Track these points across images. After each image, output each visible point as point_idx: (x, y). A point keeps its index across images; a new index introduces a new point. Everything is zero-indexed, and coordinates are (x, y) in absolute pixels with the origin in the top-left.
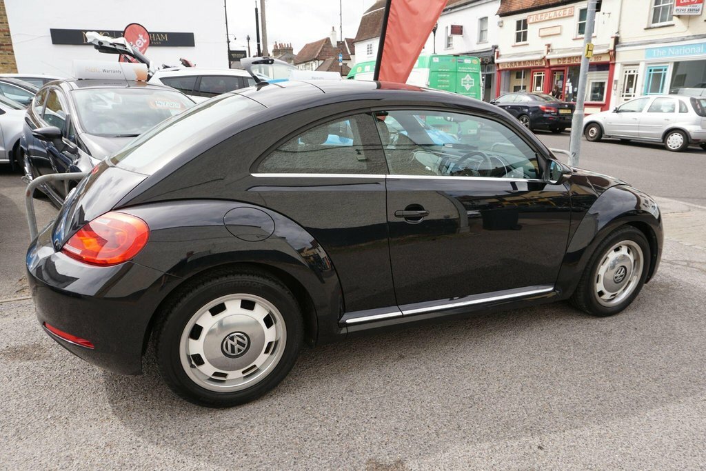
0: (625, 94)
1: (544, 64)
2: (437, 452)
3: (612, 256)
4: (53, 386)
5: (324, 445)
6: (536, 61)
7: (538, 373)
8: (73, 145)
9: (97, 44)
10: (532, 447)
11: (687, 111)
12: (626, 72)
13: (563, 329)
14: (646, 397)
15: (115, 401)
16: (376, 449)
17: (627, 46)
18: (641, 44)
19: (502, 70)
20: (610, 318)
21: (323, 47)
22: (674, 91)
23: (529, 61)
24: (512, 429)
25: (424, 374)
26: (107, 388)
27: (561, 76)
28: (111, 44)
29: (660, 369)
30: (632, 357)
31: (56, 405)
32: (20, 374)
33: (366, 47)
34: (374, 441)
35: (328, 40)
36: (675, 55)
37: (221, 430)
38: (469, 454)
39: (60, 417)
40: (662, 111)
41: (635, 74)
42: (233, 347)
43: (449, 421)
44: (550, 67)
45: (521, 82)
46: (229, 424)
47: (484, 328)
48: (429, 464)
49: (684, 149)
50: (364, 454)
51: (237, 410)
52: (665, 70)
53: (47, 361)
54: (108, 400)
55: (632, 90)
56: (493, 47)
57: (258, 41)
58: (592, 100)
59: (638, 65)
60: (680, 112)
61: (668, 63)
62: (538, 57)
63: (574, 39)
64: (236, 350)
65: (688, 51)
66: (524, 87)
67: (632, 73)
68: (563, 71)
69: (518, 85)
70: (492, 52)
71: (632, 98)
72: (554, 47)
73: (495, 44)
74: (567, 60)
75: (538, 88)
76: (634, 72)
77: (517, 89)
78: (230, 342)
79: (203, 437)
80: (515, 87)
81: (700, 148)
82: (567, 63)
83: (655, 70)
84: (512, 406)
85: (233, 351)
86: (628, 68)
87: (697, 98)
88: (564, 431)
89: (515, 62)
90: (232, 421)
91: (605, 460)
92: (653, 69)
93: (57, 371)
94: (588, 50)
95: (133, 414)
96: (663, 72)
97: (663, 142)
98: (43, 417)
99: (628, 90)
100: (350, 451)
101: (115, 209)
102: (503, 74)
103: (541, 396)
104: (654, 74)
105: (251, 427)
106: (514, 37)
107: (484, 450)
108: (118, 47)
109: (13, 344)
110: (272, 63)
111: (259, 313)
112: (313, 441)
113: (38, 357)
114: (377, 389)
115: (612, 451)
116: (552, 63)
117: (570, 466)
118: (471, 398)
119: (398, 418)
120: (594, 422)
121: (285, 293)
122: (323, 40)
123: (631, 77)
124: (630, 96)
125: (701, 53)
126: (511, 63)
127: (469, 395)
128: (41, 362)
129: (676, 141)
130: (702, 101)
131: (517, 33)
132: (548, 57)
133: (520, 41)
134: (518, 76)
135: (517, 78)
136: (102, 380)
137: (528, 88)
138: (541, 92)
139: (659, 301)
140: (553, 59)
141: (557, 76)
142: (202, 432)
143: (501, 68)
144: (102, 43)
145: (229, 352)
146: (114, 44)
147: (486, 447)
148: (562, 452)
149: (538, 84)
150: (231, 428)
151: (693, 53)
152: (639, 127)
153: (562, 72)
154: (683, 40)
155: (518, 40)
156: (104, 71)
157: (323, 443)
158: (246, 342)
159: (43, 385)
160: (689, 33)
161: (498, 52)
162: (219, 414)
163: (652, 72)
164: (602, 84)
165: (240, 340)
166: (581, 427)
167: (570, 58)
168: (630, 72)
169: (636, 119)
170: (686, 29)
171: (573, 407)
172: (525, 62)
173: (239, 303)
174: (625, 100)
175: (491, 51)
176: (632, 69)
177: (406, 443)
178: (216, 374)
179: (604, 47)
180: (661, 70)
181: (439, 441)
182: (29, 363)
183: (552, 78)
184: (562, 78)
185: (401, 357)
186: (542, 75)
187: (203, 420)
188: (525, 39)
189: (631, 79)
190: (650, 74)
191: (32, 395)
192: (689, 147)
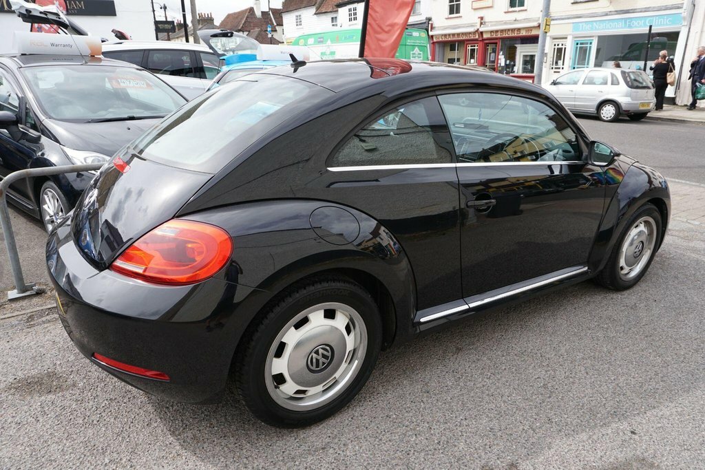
0: (554, 66)
1: (477, 37)
2: (542, 449)
3: (634, 232)
4: (95, 422)
5: (429, 456)
6: (470, 33)
7: (593, 354)
8: (33, 133)
9: (25, 12)
10: (626, 432)
11: (618, 84)
12: (555, 45)
13: (592, 306)
14: (697, 369)
15: (177, 433)
16: (483, 454)
17: (556, 19)
18: (568, 18)
19: (437, 42)
20: (628, 292)
21: (247, 17)
22: (598, 64)
23: (463, 34)
24: (599, 415)
25: (489, 366)
26: (161, 418)
27: (493, 49)
28: (41, 13)
29: (696, 339)
30: (666, 329)
31: (109, 445)
32: (48, 412)
33: (295, 18)
34: (477, 445)
35: (251, 10)
36: (599, 29)
37: (313, 453)
38: (573, 447)
39: (121, 459)
40: (594, 84)
41: (563, 47)
42: (317, 361)
43: (538, 415)
44: (483, 40)
45: (455, 55)
46: (319, 444)
47: (521, 311)
48: (541, 463)
49: (615, 120)
50: (474, 461)
51: (321, 427)
52: (591, 43)
53: (73, 392)
54: (168, 432)
55: (560, 62)
56: (426, 19)
57: (184, 10)
58: (524, 72)
59: (566, 38)
60: (612, 84)
61: (593, 36)
62: (472, 30)
63: (505, 12)
64: (321, 364)
65: (610, 25)
66: (458, 60)
67: (560, 46)
68: (496, 43)
69: (453, 57)
70: (426, 25)
71: (561, 70)
72: (486, 19)
73: (429, 16)
74: (499, 33)
75: (472, 61)
76: (562, 45)
77: (451, 61)
78: (314, 355)
79: (297, 463)
80: (449, 59)
81: (628, 118)
82: (499, 36)
83: (581, 44)
84: (587, 392)
85: (317, 366)
86: (557, 42)
87: (627, 71)
88: (645, 413)
89: (449, 35)
90: (320, 441)
91: (695, 439)
92: (579, 42)
93: (91, 403)
94: (546, 25)
95: (205, 445)
96: (589, 45)
97: (597, 113)
98: (99, 462)
99: (557, 63)
100: (459, 460)
101: (179, 215)
102: (437, 46)
103: (607, 378)
104: (580, 47)
105: (344, 445)
106: (447, 9)
107: (584, 441)
108: (50, 17)
109: (20, 375)
110: (231, 36)
111: (340, 322)
112: (416, 453)
113: (60, 388)
114: (452, 387)
115: (697, 429)
116: (485, 36)
117: (668, 449)
118: (545, 386)
119: (487, 416)
120: (667, 400)
121: (368, 297)
122: (246, 10)
123: (560, 50)
124: (559, 68)
125: (622, 28)
126: (445, 35)
127: (542, 384)
128: (67, 394)
129: (608, 112)
130: (630, 74)
131: (450, 5)
132: (481, 30)
133: (453, 13)
134: (452, 49)
135: (451, 50)
136: (150, 408)
137: (462, 61)
138: (475, 64)
139: (661, 271)
140: (486, 32)
141: (490, 48)
142: (293, 458)
143: (435, 40)
144: (30, 12)
145: (314, 368)
146: (45, 13)
147: (585, 438)
148: (654, 434)
149: (472, 57)
150: (323, 448)
151: (615, 28)
152: (575, 99)
153: (494, 45)
154: (607, 15)
155: (451, 12)
156: (52, 45)
157: (428, 454)
158: (329, 354)
159: (81, 422)
160: (612, 9)
161: (432, 25)
162: (302, 434)
163: (579, 46)
164: (532, 57)
165: (325, 353)
166: (658, 407)
167: (502, 31)
168: (558, 45)
169: (572, 91)
170: (609, 4)
171: (641, 387)
172: (458, 34)
173: (322, 313)
174: (555, 72)
175: (425, 23)
176: (560, 42)
177: (508, 444)
178: (298, 392)
179: (534, 21)
180: (587, 43)
181: (539, 438)
182: (51, 397)
183: (485, 50)
184: (494, 51)
185: (459, 350)
186: (476, 48)
187: (288, 444)
188: (458, 11)
189: (560, 53)
190: (577, 48)
191: (75, 436)
192: (620, 118)
